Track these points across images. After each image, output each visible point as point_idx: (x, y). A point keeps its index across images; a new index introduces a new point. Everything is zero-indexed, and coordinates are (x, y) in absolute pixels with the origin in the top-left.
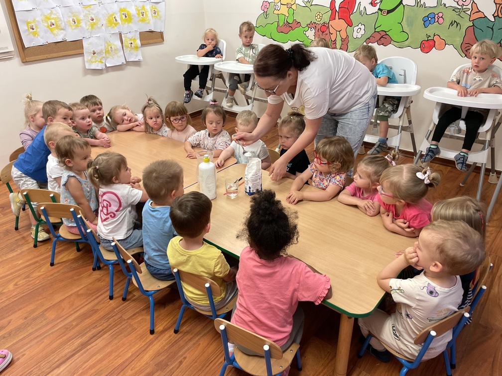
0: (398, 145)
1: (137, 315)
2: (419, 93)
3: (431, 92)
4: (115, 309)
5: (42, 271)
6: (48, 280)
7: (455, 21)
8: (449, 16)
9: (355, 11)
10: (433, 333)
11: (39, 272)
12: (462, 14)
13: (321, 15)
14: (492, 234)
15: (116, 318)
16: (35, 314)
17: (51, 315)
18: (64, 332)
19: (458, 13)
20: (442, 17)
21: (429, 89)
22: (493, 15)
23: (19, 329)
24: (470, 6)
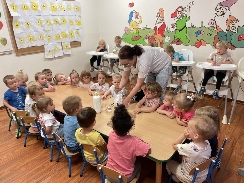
0: (187, 89)
1: (63, 169)
2: (195, 64)
3: (200, 64)
4: (53, 166)
5: (20, 149)
6: (23, 153)
7: (209, 33)
8: (207, 31)
9: (165, 30)
10: (197, 169)
11: (19, 150)
12: (212, 30)
13: (151, 33)
14: (233, 128)
15: (53, 170)
16: (15, 169)
17: (23, 169)
18: (29, 177)
19: (210, 30)
20: (203, 32)
21: (199, 63)
22: (226, 30)
23: (7, 176)
24: (215, 27)
